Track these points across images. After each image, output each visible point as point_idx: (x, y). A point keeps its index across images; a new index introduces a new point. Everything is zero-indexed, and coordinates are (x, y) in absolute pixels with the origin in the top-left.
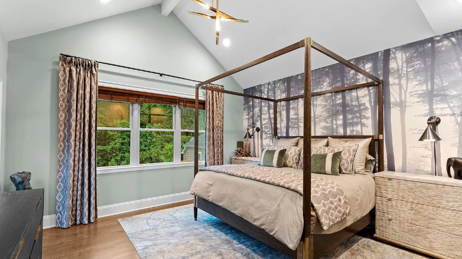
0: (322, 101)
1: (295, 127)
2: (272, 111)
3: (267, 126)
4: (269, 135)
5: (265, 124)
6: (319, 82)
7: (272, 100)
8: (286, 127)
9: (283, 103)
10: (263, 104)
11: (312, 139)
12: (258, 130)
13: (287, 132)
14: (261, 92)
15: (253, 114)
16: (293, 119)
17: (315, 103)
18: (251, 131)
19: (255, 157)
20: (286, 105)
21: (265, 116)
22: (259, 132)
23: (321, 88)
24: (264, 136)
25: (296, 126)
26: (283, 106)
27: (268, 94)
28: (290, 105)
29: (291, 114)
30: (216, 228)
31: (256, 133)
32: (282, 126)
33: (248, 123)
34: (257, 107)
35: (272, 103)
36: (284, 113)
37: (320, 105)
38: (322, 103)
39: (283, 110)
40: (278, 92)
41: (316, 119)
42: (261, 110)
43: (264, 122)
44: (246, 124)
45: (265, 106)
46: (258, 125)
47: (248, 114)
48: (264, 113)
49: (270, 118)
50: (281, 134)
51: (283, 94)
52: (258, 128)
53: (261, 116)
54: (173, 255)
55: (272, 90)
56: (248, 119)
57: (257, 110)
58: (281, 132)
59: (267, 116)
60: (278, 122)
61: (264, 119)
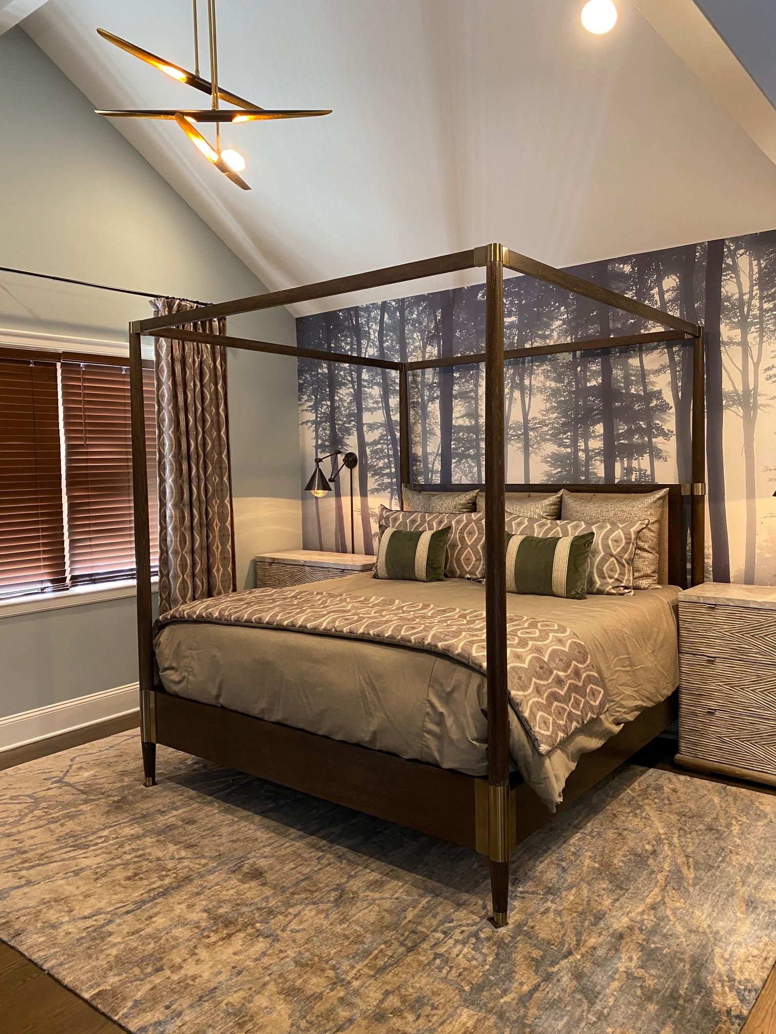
0: (547, 377)
1: (469, 456)
2: (394, 401)
3: (382, 450)
4: (387, 480)
5: (375, 443)
6: (539, 315)
7: (394, 366)
8: (442, 455)
9: (430, 375)
10: (365, 376)
11: (507, 494)
12: (351, 461)
13: (446, 471)
14: (358, 333)
15: (333, 408)
16: (461, 428)
17: (527, 382)
18: (326, 468)
19: (344, 551)
20: (439, 385)
21: (373, 417)
22: (356, 470)
23: (545, 337)
24: (372, 483)
25: (472, 452)
26: (431, 387)
27: (381, 342)
28: (453, 384)
29: (455, 414)
30: (225, 801)
31: (345, 472)
32: (429, 450)
33: (317, 437)
34: (345, 384)
35: (395, 374)
36: (434, 408)
37: (541, 390)
38: (548, 383)
39: (432, 399)
40: (415, 340)
41: (531, 433)
42: (358, 397)
43: (370, 437)
44: (309, 439)
45: (371, 383)
46: (351, 444)
47: (315, 408)
48: (371, 405)
49: (389, 423)
50: (426, 478)
51: (429, 348)
52: (351, 454)
53: (359, 417)
54: (103, 904)
55: (394, 331)
56: (317, 423)
57: (345, 393)
58: (427, 470)
59: (379, 417)
60: (416, 437)
61: (372, 427)
